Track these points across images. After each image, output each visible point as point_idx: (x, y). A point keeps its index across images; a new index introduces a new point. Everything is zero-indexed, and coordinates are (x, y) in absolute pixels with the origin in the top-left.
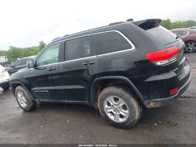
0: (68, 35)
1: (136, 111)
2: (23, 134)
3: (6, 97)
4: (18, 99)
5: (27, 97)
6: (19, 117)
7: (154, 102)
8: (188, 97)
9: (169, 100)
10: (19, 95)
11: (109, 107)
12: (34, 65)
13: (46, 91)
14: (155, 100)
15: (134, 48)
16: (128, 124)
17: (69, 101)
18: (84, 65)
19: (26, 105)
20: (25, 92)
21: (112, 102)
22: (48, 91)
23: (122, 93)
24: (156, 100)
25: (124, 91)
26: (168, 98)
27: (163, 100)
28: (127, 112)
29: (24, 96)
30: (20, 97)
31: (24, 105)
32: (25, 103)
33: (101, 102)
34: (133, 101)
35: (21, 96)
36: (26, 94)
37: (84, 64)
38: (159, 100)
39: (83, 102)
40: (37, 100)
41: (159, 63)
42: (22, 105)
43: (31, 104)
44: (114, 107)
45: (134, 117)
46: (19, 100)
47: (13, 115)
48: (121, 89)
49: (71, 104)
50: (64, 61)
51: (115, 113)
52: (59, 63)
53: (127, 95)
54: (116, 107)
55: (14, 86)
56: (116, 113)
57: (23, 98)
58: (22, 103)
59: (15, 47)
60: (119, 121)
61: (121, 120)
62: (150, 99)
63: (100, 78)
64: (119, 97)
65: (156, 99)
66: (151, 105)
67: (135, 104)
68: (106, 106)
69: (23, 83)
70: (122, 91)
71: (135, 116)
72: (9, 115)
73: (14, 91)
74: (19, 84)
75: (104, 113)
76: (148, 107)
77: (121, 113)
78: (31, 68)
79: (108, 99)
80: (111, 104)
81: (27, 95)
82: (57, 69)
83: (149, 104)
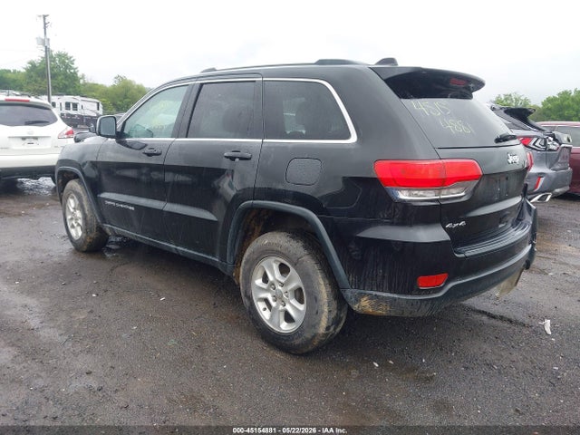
0: (214, 70)
1: (323, 312)
2: (43, 300)
3: (52, 205)
4: (67, 213)
5: (87, 212)
6: (56, 259)
7: (372, 297)
8: (511, 322)
9: (412, 303)
10: (72, 203)
11: (265, 286)
12: (117, 133)
13: (131, 208)
14: (374, 293)
15: (354, 138)
16: (297, 342)
17: (178, 248)
18: (227, 157)
19: (80, 233)
20: (84, 198)
21: (273, 275)
22: (133, 208)
23: (299, 256)
24: (378, 293)
25: (306, 252)
26: (409, 297)
27: (395, 299)
28: (302, 307)
29: (81, 207)
30: (72, 210)
31: (77, 233)
32: (79, 229)
33: (247, 267)
34: (322, 283)
35: (74, 209)
36: (85, 203)
37: (226, 154)
38: (384, 294)
39: (210, 257)
40: (107, 227)
41: (403, 195)
42: (73, 232)
43: (93, 235)
44: (275, 289)
45: (314, 326)
46: (69, 217)
47: (43, 251)
48: (300, 244)
49: (182, 257)
50: (186, 137)
51: (274, 304)
52: (173, 139)
53: (310, 263)
54: (280, 288)
55: (63, 178)
56: (278, 305)
57: (78, 214)
58: (73, 226)
59: (130, 82)
60: (280, 329)
61: (285, 327)
62: (362, 287)
63: (255, 202)
64: (290, 262)
65: (377, 291)
66: (364, 305)
67: (323, 290)
68: (259, 282)
69: (83, 173)
70: (302, 249)
71: (319, 323)
72: (34, 249)
73: (63, 191)
74: (76, 177)
75: (250, 298)
76: (355, 307)
77: (288, 308)
78: (110, 139)
79: (264, 264)
80: (271, 278)
81: (86, 207)
82: (163, 155)
83: (358, 301)
